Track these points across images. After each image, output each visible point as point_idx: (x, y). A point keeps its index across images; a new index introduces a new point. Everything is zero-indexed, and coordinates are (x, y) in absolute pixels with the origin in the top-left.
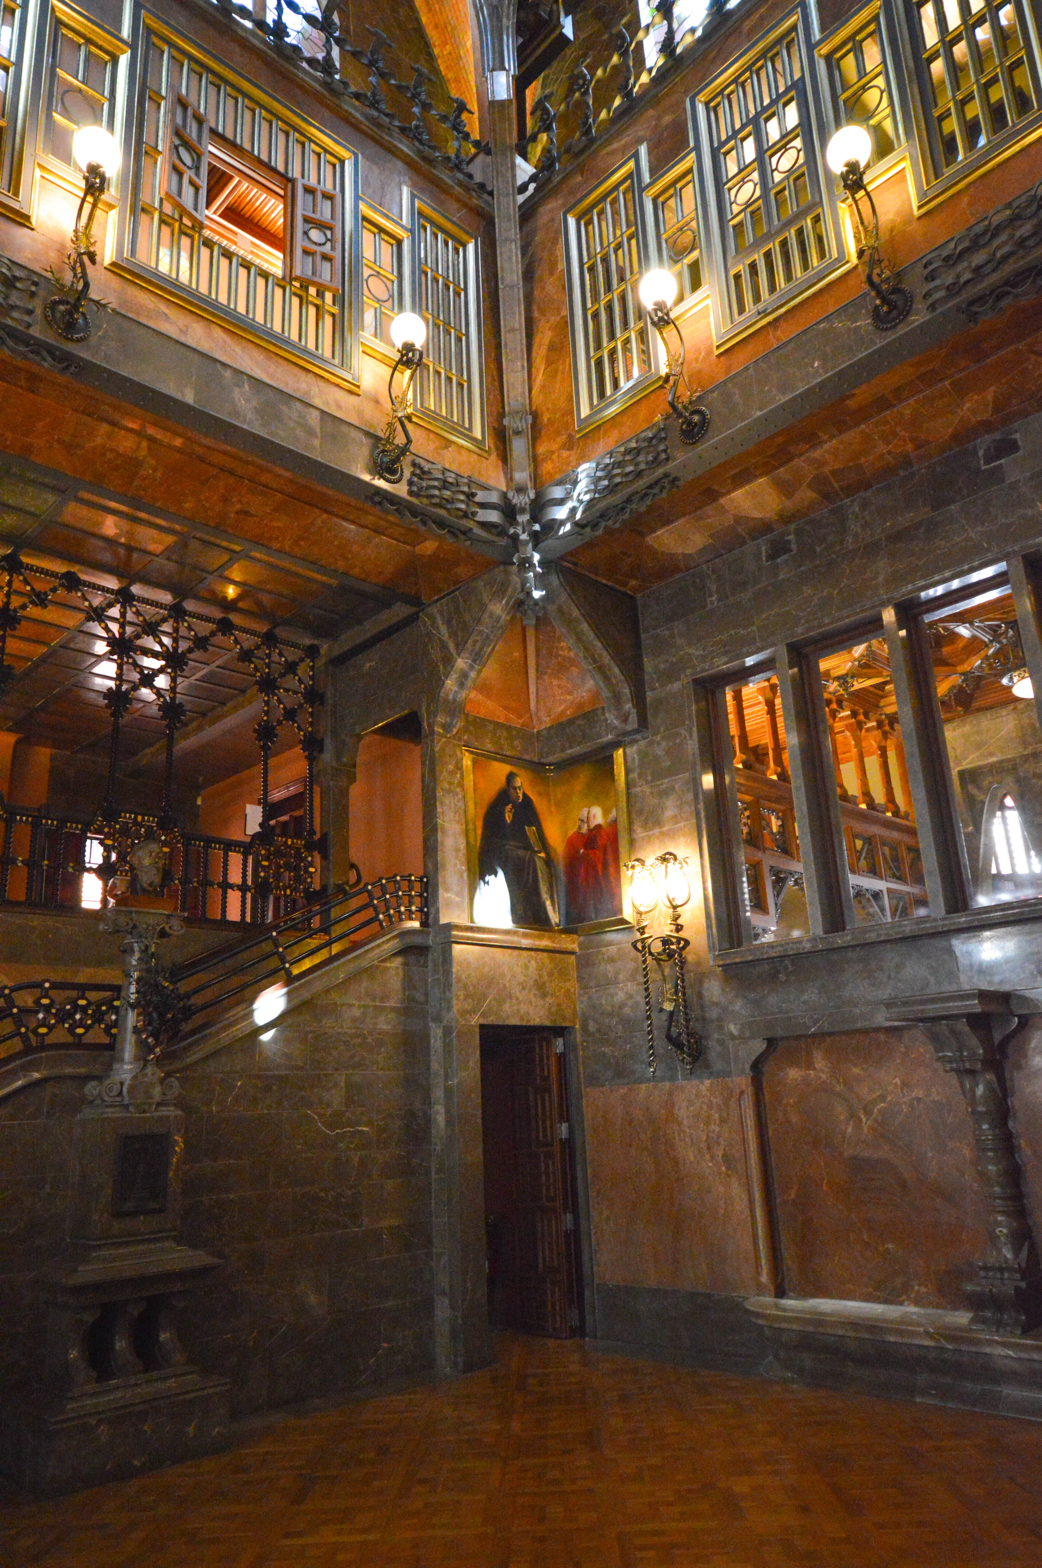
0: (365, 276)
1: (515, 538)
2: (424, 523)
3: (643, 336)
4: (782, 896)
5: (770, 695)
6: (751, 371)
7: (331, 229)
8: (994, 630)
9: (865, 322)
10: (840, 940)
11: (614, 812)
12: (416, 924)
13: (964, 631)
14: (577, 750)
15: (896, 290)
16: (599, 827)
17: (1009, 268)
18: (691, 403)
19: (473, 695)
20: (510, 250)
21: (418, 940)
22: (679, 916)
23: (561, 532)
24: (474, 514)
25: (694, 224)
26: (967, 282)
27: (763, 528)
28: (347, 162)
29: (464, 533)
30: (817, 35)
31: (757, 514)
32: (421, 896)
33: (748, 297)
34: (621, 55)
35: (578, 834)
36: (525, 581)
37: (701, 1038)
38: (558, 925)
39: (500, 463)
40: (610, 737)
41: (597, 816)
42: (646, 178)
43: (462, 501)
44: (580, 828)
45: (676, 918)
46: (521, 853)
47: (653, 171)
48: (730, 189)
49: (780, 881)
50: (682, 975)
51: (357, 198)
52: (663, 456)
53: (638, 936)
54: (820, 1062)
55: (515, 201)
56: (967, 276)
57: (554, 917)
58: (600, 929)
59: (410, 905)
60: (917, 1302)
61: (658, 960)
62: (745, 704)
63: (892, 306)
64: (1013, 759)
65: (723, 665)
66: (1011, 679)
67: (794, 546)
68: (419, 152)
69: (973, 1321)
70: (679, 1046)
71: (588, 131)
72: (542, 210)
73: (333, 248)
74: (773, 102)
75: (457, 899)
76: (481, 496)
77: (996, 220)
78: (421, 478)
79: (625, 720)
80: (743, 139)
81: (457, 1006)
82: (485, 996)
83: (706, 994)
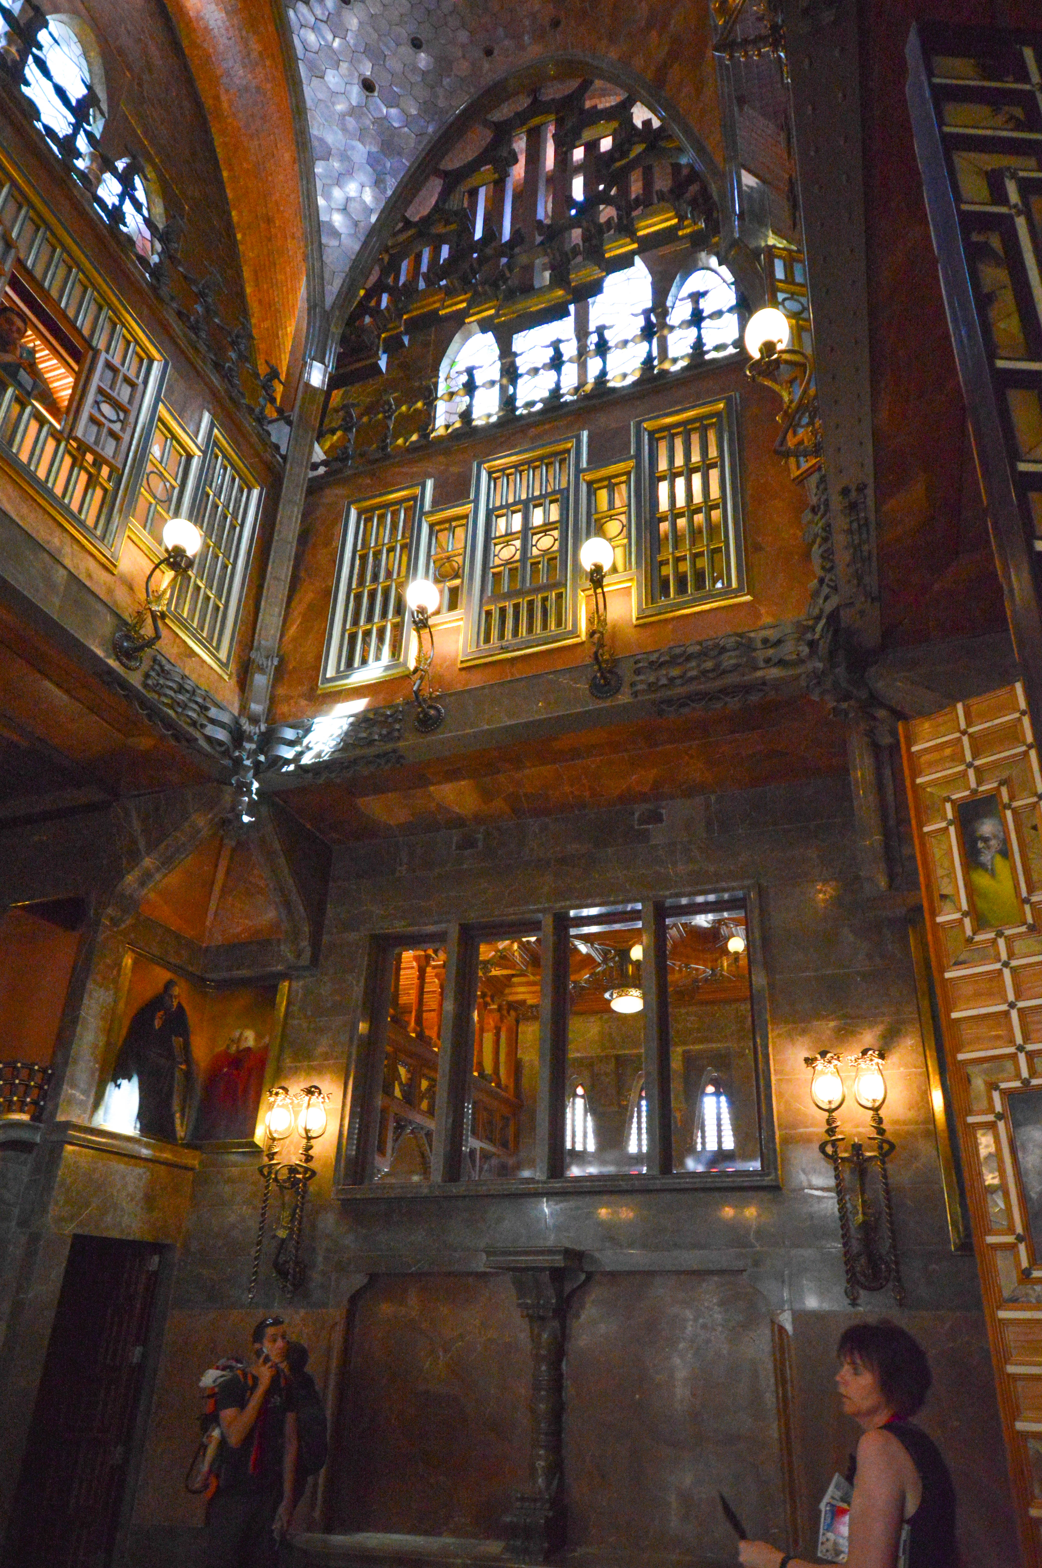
0: (148, 470)
1: (238, 761)
2: (149, 717)
3: (398, 628)
4: (399, 1141)
5: (423, 963)
6: (487, 691)
7: (126, 412)
8: (605, 954)
9: (583, 686)
10: (455, 1189)
11: (267, 1040)
12: (25, 1117)
13: (583, 948)
14: (244, 973)
15: (611, 672)
16: (249, 1049)
17: (693, 687)
18: (430, 698)
19: (152, 895)
20: (292, 512)
21: (25, 1135)
22: (311, 1147)
23: (284, 770)
24: (203, 726)
25: (459, 559)
26: (663, 685)
27: (459, 822)
28: (156, 364)
29: (188, 741)
30: (584, 464)
31: (457, 809)
32: (40, 1087)
33: (495, 633)
34: (424, 404)
35: (226, 1053)
36: (236, 803)
37: (305, 1266)
38: (182, 1139)
39: (237, 690)
40: (280, 968)
41: (250, 1039)
42: (427, 507)
43: (194, 710)
44: (228, 1047)
45: (309, 1148)
46: (163, 1061)
47: (435, 503)
48: (495, 544)
49: (400, 1128)
50: (303, 1204)
51: (157, 400)
52: (396, 734)
53: (265, 1160)
54: (413, 1299)
55: (306, 474)
56: (664, 681)
57: (181, 1132)
58: (226, 1149)
59: (26, 1094)
60: (455, 1533)
61: (282, 1188)
62: (403, 965)
63: (607, 683)
64: (592, 1058)
65: (399, 927)
66: (611, 995)
67: (480, 844)
68: (227, 391)
69: (506, 1549)
70: (282, 1273)
71: (384, 448)
72: (327, 491)
73: (123, 429)
74: (541, 496)
75: (82, 1097)
76: (213, 712)
77: (691, 650)
78: (158, 675)
79: (299, 956)
80: (513, 512)
81: (53, 1211)
82: (87, 1205)
83: (321, 1225)
